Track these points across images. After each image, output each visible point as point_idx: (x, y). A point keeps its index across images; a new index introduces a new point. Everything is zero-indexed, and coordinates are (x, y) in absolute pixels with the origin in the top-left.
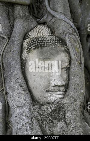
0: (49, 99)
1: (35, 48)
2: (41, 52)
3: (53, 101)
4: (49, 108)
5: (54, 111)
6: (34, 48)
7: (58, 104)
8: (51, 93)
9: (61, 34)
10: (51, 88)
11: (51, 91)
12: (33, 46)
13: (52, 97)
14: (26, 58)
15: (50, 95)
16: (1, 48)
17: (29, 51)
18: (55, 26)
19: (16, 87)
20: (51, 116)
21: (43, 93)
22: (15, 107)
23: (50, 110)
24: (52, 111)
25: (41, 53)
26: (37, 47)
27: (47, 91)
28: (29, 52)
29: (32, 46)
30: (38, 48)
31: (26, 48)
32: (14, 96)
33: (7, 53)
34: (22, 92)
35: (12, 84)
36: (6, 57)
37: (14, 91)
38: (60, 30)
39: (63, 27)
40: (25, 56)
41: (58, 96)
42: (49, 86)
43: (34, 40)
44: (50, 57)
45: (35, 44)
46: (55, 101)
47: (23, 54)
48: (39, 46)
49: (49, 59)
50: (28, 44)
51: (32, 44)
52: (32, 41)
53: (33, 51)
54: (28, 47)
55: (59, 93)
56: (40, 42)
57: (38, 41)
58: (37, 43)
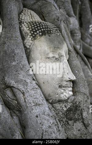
0: (62, 96)
1: (42, 35)
2: (49, 39)
3: (66, 98)
4: (63, 106)
5: (69, 110)
6: (41, 34)
7: (74, 102)
8: (64, 88)
9: (54, 20)
10: (64, 83)
11: (64, 87)
12: (40, 32)
13: (65, 94)
14: (30, 46)
15: (63, 91)
17: (34, 38)
18: (45, 10)
19: (28, 81)
20: (66, 116)
21: (56, 89)
22: (33, 104)
23: (65, 109)
24: (67, 110)
25: (51, 41)
27: (60, 87)
29: (38, 32)
30: (45, 35)
31: (30, 34)
32: (28, 91)
33: (6, 39)
34: (37, 87)
35: (21, 77)
36: (5, 43)
37: (27, 85)
38: (53, 15)
39: (56, 12)
40: (29, 44)
41: (71, 93)
42: (62, 81)
43: (37, 25)
44: (59, 46)
45: (41, 29)
46: (68, 98)
47: (26, 41)
48: (45, 32)
49: (58, 48)
50: (31, 29)
51: (37, 29)
52: (34, 26)
53: (39, 38)
54: (32, 32)
55: (71, 89)
56: (45, 28)
57: (42, 26)
58: (43, 28)
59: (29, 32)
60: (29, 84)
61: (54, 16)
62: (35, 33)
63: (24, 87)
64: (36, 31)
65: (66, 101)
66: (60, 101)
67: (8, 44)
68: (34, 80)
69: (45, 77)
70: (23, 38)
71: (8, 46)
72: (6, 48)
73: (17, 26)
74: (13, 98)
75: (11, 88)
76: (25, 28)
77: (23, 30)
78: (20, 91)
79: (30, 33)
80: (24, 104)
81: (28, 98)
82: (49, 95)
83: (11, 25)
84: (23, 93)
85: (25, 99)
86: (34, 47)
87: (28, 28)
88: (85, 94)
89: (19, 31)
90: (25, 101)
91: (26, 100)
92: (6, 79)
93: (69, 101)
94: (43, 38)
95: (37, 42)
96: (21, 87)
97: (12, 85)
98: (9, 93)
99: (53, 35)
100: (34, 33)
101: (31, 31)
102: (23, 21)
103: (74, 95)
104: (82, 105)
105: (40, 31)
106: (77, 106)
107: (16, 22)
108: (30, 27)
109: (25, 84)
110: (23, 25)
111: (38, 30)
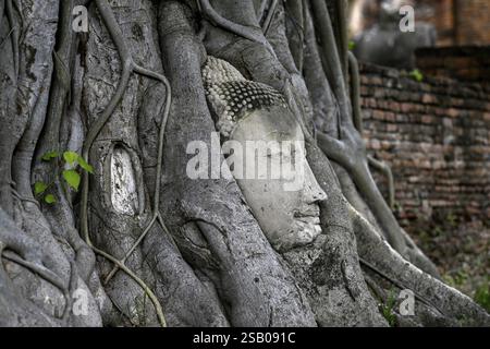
0: (301, 234)
1: (253, 108)
3: (310, 240)
4: (306, 257)
5: (318, 264)
6: (250, 106)
7: (327, 247)
8: (304, 219)
9: (272, 78)
10: (305, 209)
11: (304, 216)
12: (248, 103)
13: (306, 230)
14: (229, 133)
15: (302, 224)
16: (159, 108)
17: (238, 115)
18: (250, 59)
19: (233, 206)
20: (312, 277)
22: (246, 255)
23: (309, 262)
24: (314, 265)
26: (256, 105)
27: (297, 216)
28: (239, 118)
29: (245, 102)
30: (259, 108)
31: (229, 108)
32: (234, 228)
33: (181, 120)
34: (251, 217)
35: (216, 198)
36: (178, 129)
37: (230, 215)
38: (267, 68)
39: (273, 62)
40: (229, 129)
41: (318, 228)
42: (299, 203)
43: (240, 88)
44: (290, 131)
45: (250, 96)
46: (314, 240)
47: (220, 123)
48: (260, 103)
49: (288, 134)
50: (229, 97)
51: (241, 97)
52: (236, 90)
53: (247, 114)
54: (233, 104)
55: (317, 220)
56: (259, 94)
57: (252, 90)
58: (255, 95)
59: (225, 103)
60: (235, 213)
61: (271, 71)
62: (240, 106)
63: (224, 220)
64: (240, 102)
65: (310, 245)
66: (297, 246)
67: (184, 129)
68: (243, 203)
69: (265, 196)
70: (215, 117)
71: (186, 134)
72: (181, 139)
73: (201, 92)
74: (200, 242)
75: (196, 223)
76: (217, 96)
77: (214, 100)
78: (217, 227)
79: (229, 105)
80: (227, 255)
81: (235, 243)
82: (275, 233)
83: (187, 90)
84: (224, 233)
85: (228, 244)
86: (238, 134)
87: (223, 96)
88: (346, 230)
89: (205, 102)
90: (229, 249)
91: (232, 247)
92: (184, 203)
93: (316, 244)
94: (256, 115)
95: (243, 123)
96: (218, 219)
97: (197, 216)
98: (191, 233)
99: (275, 107)
100: (236, 106)
101: (230, 101)
102: (209, 81)
103: (323, 232)
104: (342, 253)
105: (249, 100)
106: (332, 255)
107: (198, 83)
108: (228, 93)
109: (227, 212)
110: (211, 89)
111: (245, 98)
